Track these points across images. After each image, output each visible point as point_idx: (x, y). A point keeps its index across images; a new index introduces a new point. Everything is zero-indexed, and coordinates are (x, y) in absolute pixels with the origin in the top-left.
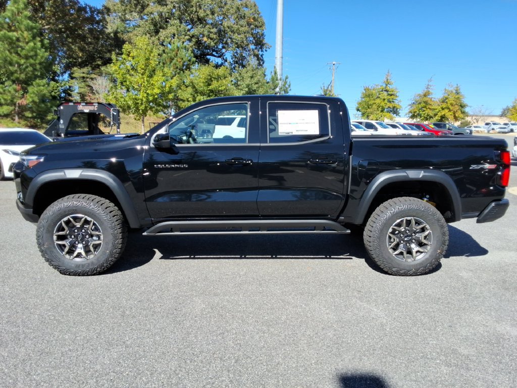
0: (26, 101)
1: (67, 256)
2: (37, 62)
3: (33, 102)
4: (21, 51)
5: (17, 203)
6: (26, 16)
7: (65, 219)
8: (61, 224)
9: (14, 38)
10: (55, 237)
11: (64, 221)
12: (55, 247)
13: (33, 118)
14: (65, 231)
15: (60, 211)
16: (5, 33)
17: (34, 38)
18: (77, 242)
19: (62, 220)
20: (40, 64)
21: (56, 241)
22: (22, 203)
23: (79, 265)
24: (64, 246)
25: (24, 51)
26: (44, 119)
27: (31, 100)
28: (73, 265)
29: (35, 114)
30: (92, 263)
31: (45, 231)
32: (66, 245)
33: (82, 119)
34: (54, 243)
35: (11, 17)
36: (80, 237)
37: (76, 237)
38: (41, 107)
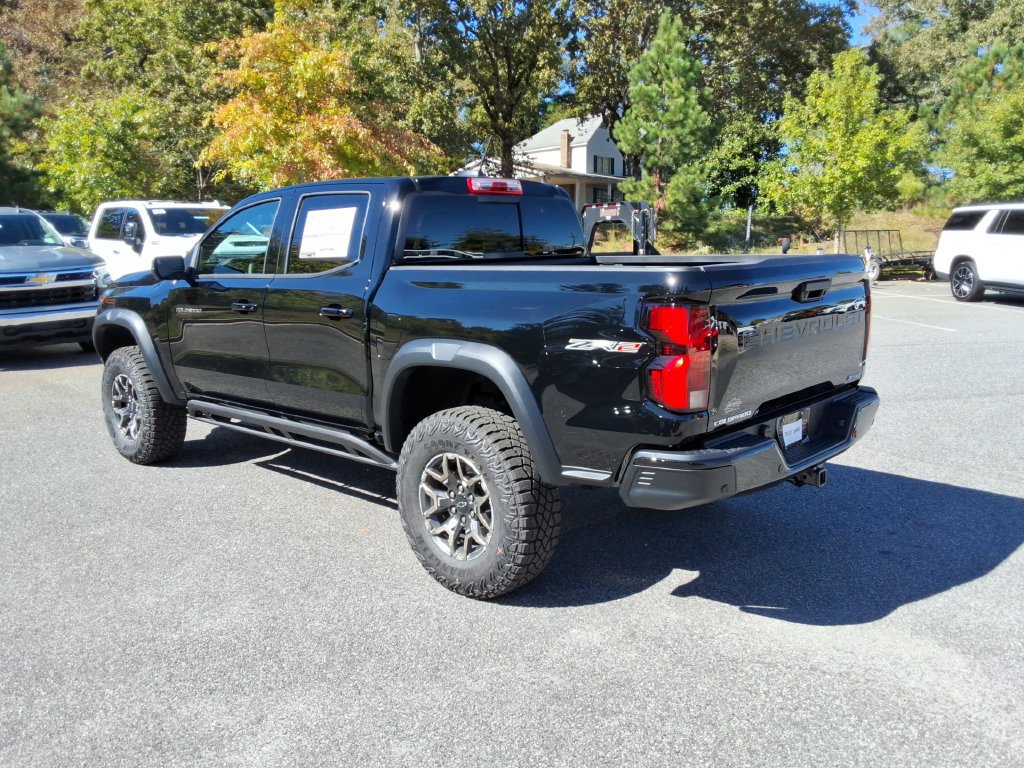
0: (666, 202)
2: (687, 130)
3: (676, 202)
4: (663, 115)
6: (678, 51)
9: (654, 94)
13: (679, 230)
16: (641, 88)
17: (687, 87)
20: (692, 133)
25: (667, 114)
26: (701, 231)
27: (672, 200)
29: (679, 225)
33: (772, 228)
35: (656, 58)
38: (689, 212)
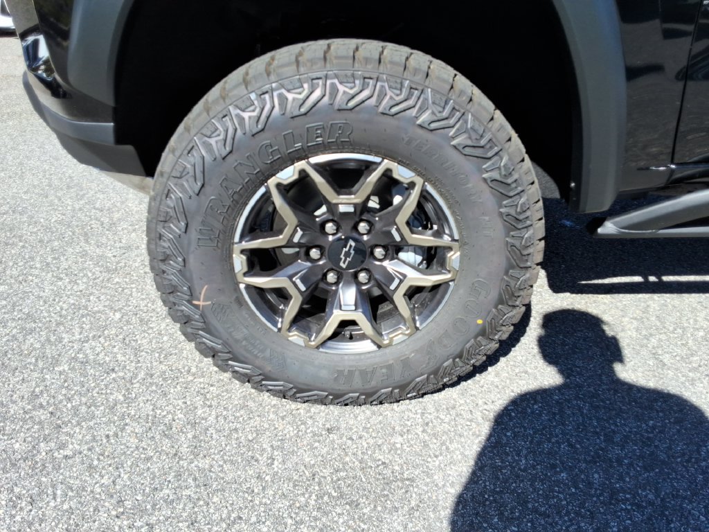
1: (296, 337)
5: (27, 87)
7: (288, 175)
8: (267, 197)
10: (239, 262)
11: (279, 186)
12: (240, 301)
14: (287, 231)
15: (265, 139)
18: (331, 277)
19: (272, 182)
21: (245, 274)
22: (54, 89)
23: (351, 373)
24: (282, 295)
28: (324, 373)
30: (406, 363)
31: (194, 234)
32: (292, 291)
34: (237, 284)
36: (347, 254)
37: (331, 253)
